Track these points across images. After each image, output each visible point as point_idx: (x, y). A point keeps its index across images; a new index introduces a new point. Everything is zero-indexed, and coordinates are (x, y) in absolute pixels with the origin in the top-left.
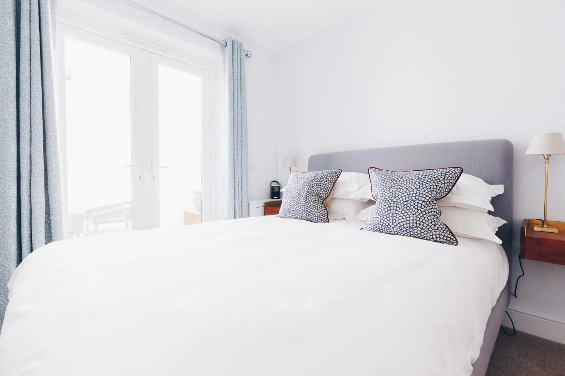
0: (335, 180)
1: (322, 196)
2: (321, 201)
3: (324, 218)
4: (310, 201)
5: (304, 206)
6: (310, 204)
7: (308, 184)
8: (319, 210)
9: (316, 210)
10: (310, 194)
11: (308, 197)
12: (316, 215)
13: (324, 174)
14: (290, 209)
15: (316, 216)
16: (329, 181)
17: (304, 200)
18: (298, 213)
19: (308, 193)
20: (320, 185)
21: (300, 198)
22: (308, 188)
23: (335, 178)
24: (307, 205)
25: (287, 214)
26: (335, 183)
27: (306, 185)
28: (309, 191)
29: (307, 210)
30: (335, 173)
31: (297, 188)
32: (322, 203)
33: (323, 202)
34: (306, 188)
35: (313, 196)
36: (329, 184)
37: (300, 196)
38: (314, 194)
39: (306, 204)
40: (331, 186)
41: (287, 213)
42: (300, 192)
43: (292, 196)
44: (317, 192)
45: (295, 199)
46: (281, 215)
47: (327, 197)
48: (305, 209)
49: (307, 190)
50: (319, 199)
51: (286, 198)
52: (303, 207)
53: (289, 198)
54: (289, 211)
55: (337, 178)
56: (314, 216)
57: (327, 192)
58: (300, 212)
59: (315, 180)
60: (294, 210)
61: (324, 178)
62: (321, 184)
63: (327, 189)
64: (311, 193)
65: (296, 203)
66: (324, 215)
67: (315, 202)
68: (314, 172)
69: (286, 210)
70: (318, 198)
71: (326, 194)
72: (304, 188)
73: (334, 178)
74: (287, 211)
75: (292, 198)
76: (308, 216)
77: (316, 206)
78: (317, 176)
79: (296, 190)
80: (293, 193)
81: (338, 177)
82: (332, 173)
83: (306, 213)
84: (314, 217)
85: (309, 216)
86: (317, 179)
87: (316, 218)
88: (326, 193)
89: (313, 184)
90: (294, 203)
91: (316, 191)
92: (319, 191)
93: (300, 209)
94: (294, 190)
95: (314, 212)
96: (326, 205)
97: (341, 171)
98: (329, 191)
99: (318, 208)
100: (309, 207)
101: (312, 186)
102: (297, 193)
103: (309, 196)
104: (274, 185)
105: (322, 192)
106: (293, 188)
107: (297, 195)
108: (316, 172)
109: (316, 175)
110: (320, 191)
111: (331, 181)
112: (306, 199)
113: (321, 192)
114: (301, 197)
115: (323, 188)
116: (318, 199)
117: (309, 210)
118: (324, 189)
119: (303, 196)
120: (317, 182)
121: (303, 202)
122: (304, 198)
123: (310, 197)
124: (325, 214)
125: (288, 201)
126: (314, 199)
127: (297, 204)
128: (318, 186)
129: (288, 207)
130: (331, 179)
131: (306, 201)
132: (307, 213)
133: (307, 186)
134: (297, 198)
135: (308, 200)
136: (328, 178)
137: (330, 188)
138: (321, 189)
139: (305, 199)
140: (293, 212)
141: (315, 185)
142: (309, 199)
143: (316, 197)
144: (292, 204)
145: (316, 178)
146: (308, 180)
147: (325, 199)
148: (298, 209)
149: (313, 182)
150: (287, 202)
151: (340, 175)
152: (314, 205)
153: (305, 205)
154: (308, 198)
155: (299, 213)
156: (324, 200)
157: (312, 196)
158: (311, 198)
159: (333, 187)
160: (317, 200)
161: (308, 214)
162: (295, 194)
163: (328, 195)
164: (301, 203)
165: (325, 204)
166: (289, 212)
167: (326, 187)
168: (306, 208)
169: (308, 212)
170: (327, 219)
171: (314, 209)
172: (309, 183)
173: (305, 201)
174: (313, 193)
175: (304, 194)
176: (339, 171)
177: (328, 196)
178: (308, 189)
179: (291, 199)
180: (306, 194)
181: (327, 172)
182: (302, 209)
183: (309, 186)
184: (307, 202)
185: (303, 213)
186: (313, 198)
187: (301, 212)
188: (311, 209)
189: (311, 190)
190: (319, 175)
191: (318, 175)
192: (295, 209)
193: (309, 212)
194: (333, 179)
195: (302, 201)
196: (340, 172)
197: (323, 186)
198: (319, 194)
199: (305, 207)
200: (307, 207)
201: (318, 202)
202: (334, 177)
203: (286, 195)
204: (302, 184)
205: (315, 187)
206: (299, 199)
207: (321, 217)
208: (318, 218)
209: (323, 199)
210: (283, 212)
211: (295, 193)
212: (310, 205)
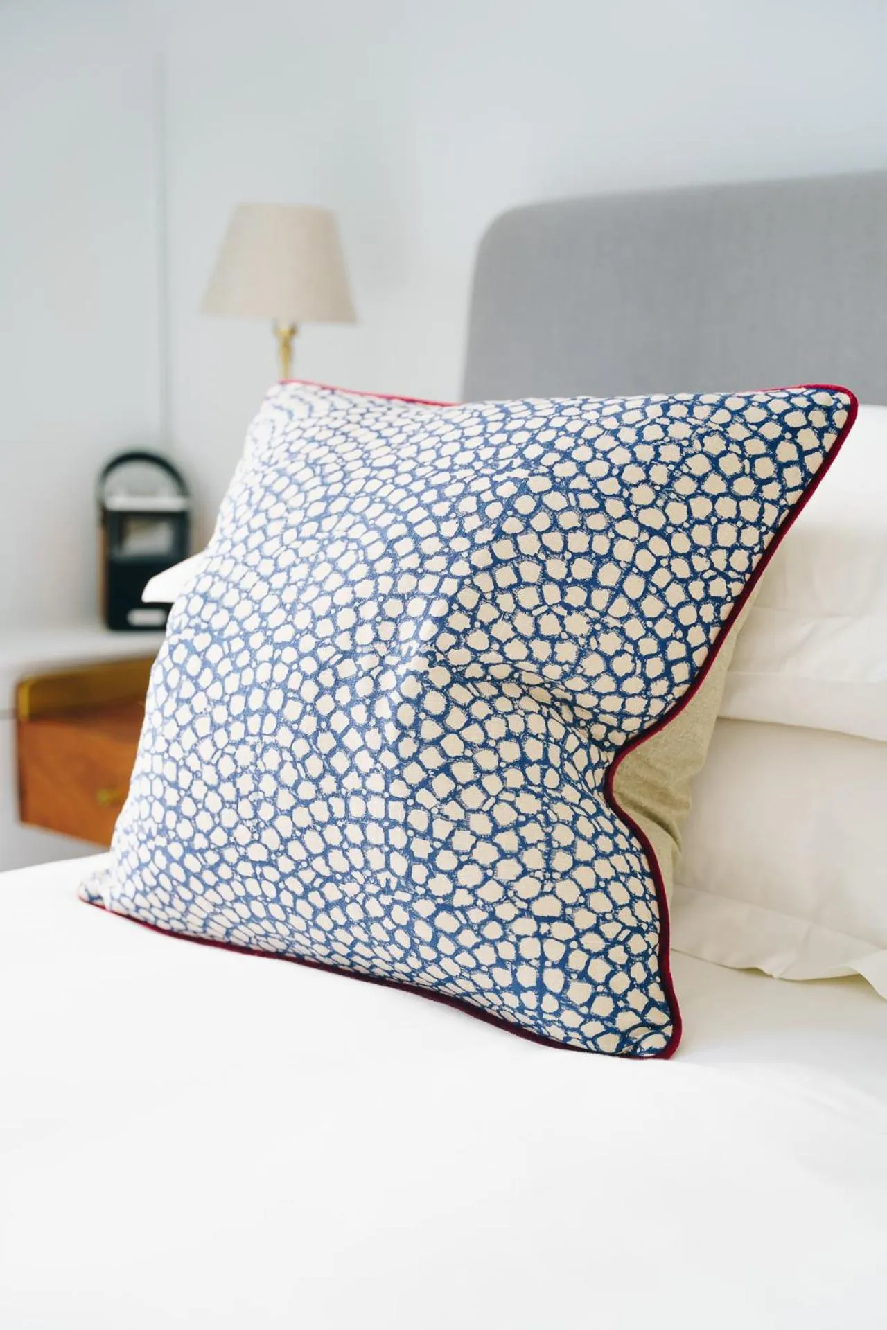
0: (771, 515)
1: (612, 704)
2: (591, 766)
3: (620, 983)
4: (464, 772)
5: (388, 824)
6: (453, 810)
7: (438, 564)
8: (568, 891)
9: (528, 887)
10: (459, 677)
11: (440, 719)
12: (530, 949)
13: (640, 439)
14: (219, 838)
15: (519, 960)
16: (702, 535)
17: (389, 760)
18: (314, 897)
19: (440, 676)
20: (583, 569)
21: (339, 721)
22: (439, 608)
23: (772, 491)
24: (419, 820)
25: (187, 895)
26: (767, 553)
27: (417, 574)
28: (446, 640)
29: (419, 873)
30: (771, 431)
31: (312, 592)
32: (606, 787)
33: (610, 772)
34: (416, 607)
35: (503, 705)
36: (700, 563)
37: (343, 695)
38: (515, 676)
39: (411, 804)
40: (718, 588)
41: (186, 885)
42: (346, 655)
43: (245, 691)
44: (552, 659)
45: (285, 737)
46: (130, 891)
47: (664, 719)
48: (399, 864)
49: (429, 629)
50: (572, 744)
51: (184, 715)
52: (375, 834)
53: (220, 715)
54: (214, 868)
55: (792, 498)
56: (507, 951)
57: (669, 665)
58: (332, 893)
59: (525, 504)
60: (271, 863)
61: (643, 495)
62: (599, 561)
63: (665, 628)
64: (475, 671)
65: (289, 775)
66: (618, 955)
67: (514, 777)
68: (517, 408)
69: (176, 850)
70: (557, 731)
71: (660, 688)
72: (393, 608)
73: (756, 496)
74: (192, 863)
75: (247, 712)
76: (428, 953)
77: (532, 832)
78: (551, 458)
79: (303, 619)
80: (266, 653)
81: (810, 484)
82: (737, 432)
83: (400, 915)
84: (501, 963)
85: (446, 946)
86: (555, 501)
87: (527, 976)
88: (655, 667)
89: (497, 562)
90: (268, 785)
91: (541, 650)
92: (567, 652)
93: (338, 862)
94: (277, 617)
95: (507, 911)
96: (646, 802)
97: (852, 410)
98: (690, 650)
99: (548, 857)
100: (447, 845)
101: (484, 581)
102: (309, 665)
103: (450, 702)
104: (132, 492)
105: (608, 659)
106: (260, 590)
107: (309, 691)
108: (544, 406)
109: (550, 446)
110: (582, 654)
111: (727, 535)
112: (408, 747)
113: (593, 664)
114: (347, 710)
115: (621, 607)
116: (561, 743)
117: (441, 886)
118: (634, 628)
119: (383, 709)
120: (554, 541)
121: (376, 783)
122: (392, 733)
123: (456, 719)
124: (637, 930)
125: (206, 749)
126: (510, 751)
127: (306, 791)
128: (562, 584)
129: (204, 822)
130: (726, 508)
131: (414, 774)
132: (414, 915)
133: (427, 585)
134: (309, 725)
135: (432, 758)
136: (685, 486)
137: (708, 612)
138: (599, 626)
139: (395, 750)
140: (260, 878)
141: (530, 572)
142: (453, 745)
143: (536, 724)
144: (245, 783)
145: (539, 484)
146: (441, 509)
147: (644, 734)
148: (311, 856)
149: (499, 534)
150: (193, 762)
151: (829, 458)
152: (505, 815)
153: (397, 811)
154: (430, 730)
155: (328, 907)
156: (621, 752)
157: (480, 710)
158: (474, 734)
159: (739, 602)
160: (545, 762)
161: (430, 920)
162: (280, 672)
163: (679, 692)
164: (352, 782)
165: (633, 795)
166: (209, 877)
167: (652, 606)
168: (407, 851)
169: (425, 907)
170: (656, 992)
171: (508, 869)
172: (460, 544)
173: (402, 763)
174: (501, 672)
175: (388, 681)
176: (829, 411)
177: (682, 702)
178: (441, 622)
179: (237, 731)
180: (412, 688)
181: (678, 411)
182: (356, 857)
183: (450, 587)
184: (426, 784)
185: (375, 909)
186: (496, 728)
187: (351, 889)
188: (470, 875)
189: (478, 640)
190: (583, 453)
191: (566, 455)
192: (274, 844)
193: (446, 906)
194: (750, 510)
195: (364, 760)
196: (840, 418)
197: (618, 591)
198: (577, 683)
199: (398, 837)
200: (421, 848)
201: (552, 779)
202: (761, 483)
203: (181, 668)
204: (378, 549)
205: (528, 597)
206: (326, 742)
207: (584, 976)
208: (554, 979)
209: (618, 739)
210: (141, 866)
211: (289, 655)
212: (461, 825)
